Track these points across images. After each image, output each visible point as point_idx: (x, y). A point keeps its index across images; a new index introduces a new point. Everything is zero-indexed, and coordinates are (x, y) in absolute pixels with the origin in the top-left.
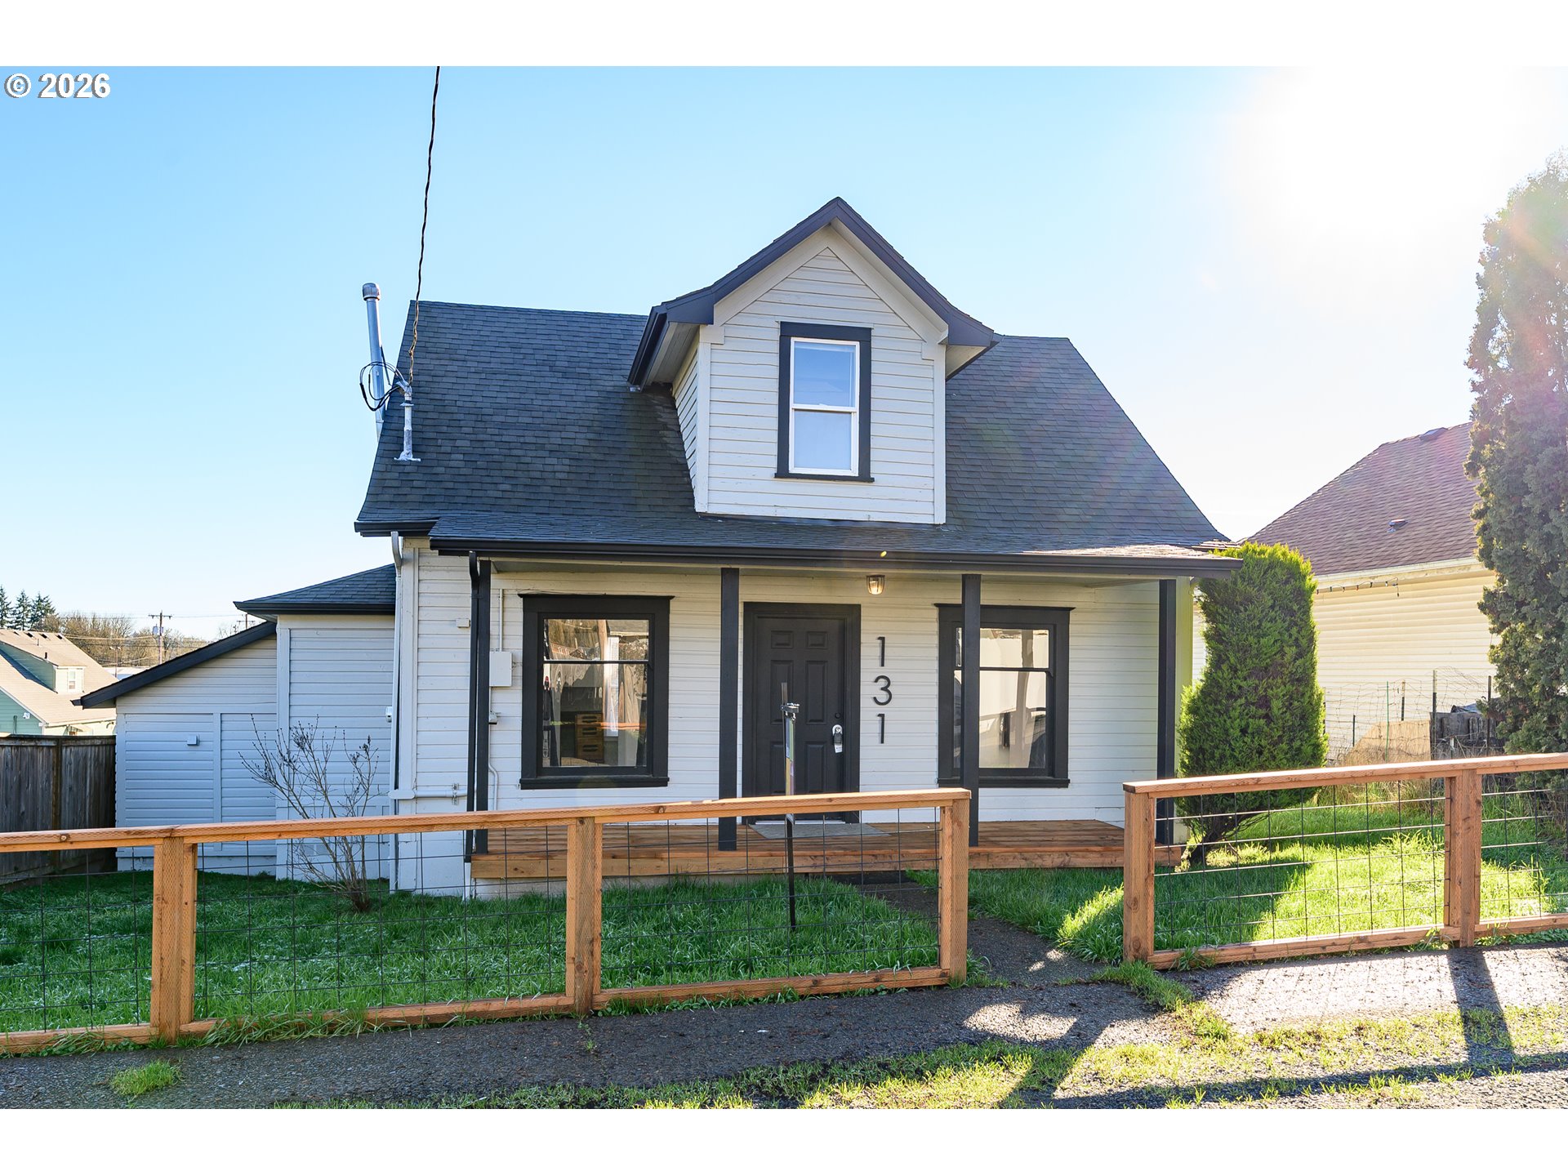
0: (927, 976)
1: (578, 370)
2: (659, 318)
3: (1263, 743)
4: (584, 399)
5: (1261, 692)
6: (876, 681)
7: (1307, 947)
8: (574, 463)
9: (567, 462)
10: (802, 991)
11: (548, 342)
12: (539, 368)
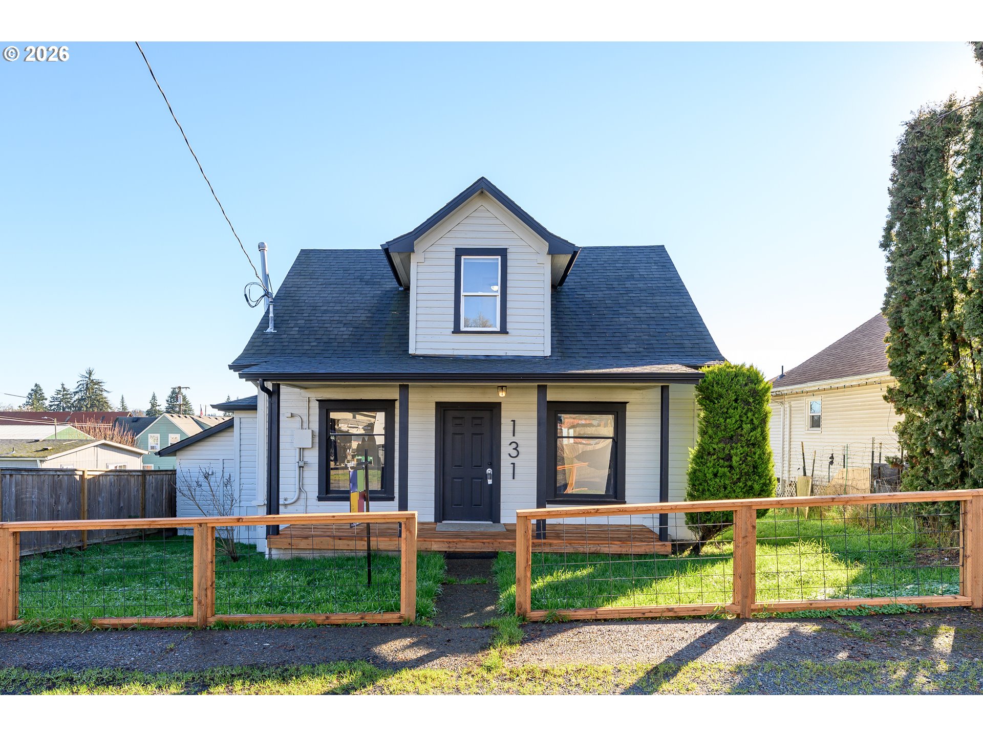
0: (392, 618)
1: (375, 280)
2: (386, 250)
3: (727, 482)
4: (372, 295)
5: (727, 452)
6: (510, 444)
7: (632, 613)
8: (355, 330)
9: (351, 329)
10: (319, 622)
11: (365, 266)
12: (354, 280)
